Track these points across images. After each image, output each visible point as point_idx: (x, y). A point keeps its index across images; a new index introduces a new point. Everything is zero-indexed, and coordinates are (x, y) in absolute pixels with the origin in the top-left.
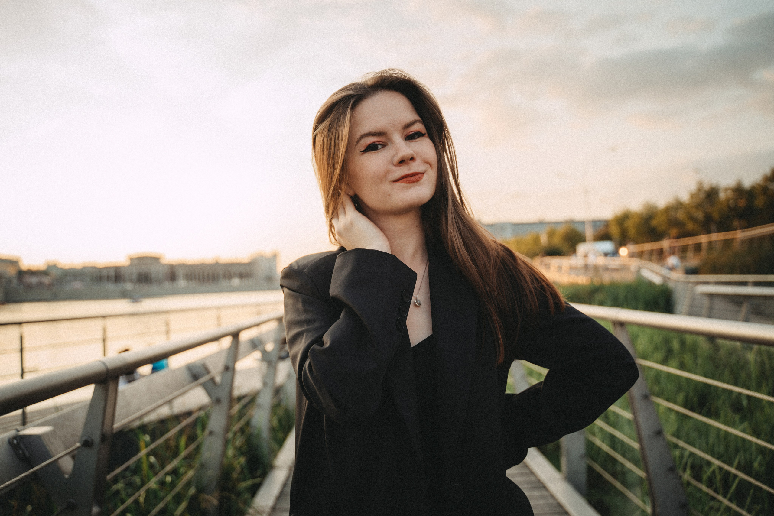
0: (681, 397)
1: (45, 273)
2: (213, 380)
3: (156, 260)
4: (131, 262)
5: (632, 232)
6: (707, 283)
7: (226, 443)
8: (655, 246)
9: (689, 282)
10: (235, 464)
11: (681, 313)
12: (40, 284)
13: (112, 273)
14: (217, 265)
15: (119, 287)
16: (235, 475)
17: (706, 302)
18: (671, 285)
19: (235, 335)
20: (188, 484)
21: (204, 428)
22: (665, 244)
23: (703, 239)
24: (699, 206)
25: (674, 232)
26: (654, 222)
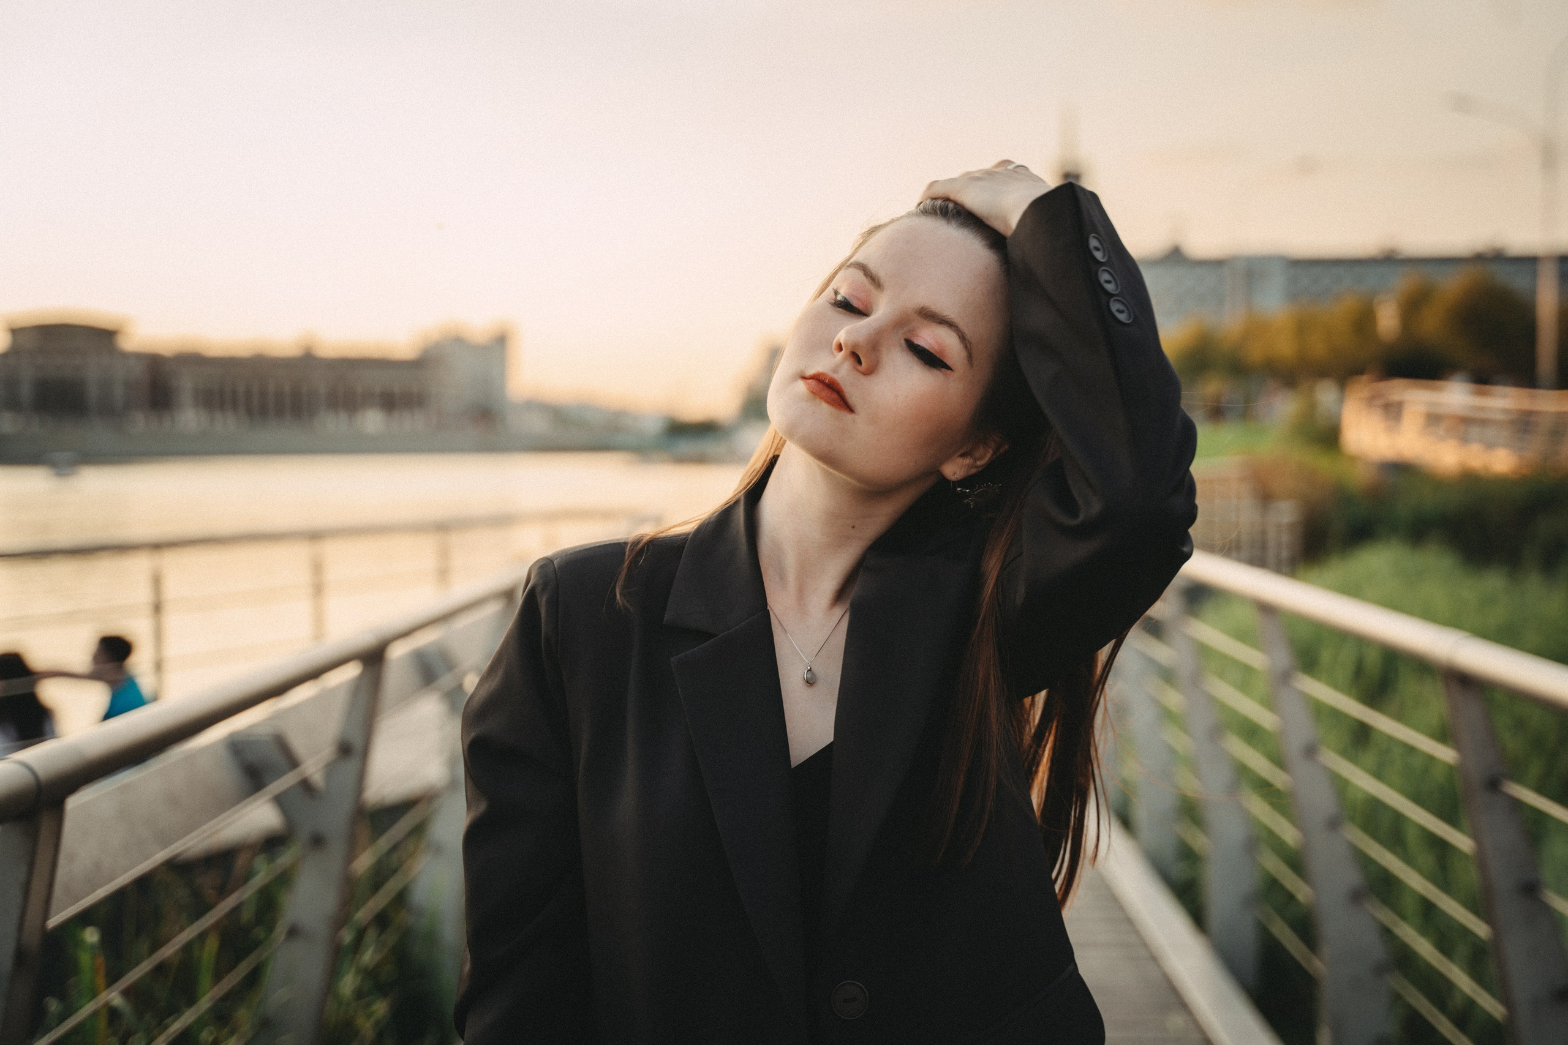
2: (305, 783)
3: (103, 336)
4: (13, 342)
14: (307, 361)
19: (373, 658)
21: (273, 919)
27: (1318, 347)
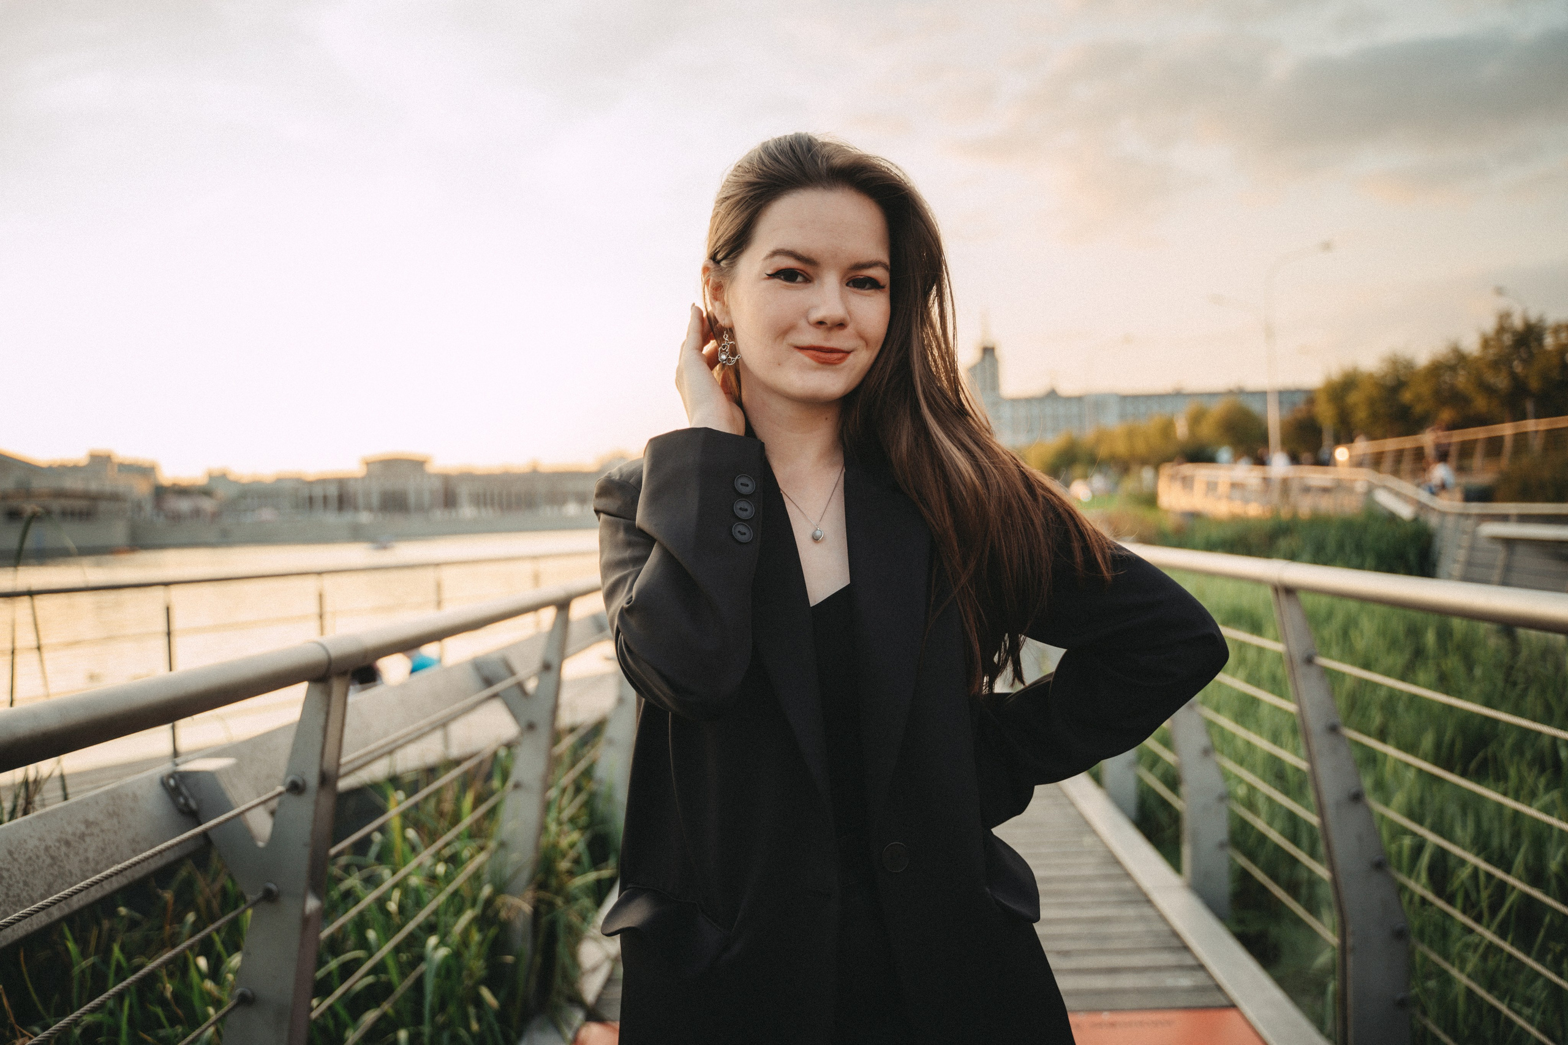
0: (1428, 741)
1: (205, 492)
2: (520, 686)
3: (417, 465)
4: (368, 470)
5: (1361, 415)
6: (1504, 518)
7: (547, 806)
8: (1407, 443)
9: (1467, 516)
10: (564, 843)
11: (1450, 577)
12: (197, 513)
13: (333, 491)
14: (534, 475)
15: (348, 517)
16: (564, 865)
17: (1500, 554)
18: (1433, 521)
19: (563, 605)
20: (476, 877)
21: (505, 778)
22: (1428, 439)
23: (1507, 430)
24: (1499, 363)
25: (1446, 415)
26: (1407, 396)
27: (1141, 447)
